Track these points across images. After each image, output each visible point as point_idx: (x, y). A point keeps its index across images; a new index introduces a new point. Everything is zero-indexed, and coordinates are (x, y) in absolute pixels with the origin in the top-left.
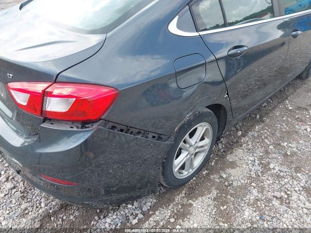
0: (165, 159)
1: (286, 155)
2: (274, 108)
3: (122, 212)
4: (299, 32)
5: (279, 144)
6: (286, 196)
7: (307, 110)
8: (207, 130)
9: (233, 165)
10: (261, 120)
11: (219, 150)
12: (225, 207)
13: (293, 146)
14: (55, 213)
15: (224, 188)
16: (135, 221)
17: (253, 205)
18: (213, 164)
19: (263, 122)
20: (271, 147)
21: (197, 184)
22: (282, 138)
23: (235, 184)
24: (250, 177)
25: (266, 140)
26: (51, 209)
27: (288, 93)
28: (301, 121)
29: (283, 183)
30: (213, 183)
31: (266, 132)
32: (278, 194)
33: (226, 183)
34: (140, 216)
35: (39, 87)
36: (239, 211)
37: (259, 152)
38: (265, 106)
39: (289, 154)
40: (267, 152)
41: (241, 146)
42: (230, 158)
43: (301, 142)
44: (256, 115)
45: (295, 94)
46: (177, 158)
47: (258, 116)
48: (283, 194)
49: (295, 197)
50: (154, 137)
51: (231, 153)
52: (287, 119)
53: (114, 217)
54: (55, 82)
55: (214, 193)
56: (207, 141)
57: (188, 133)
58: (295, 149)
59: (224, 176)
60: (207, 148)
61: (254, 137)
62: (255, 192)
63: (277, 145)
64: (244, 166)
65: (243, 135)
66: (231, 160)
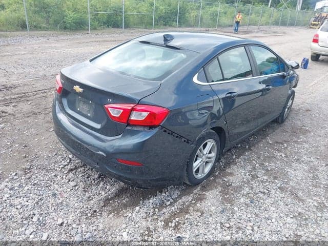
0: (189, 159)
1: (267, 170)
2: (259, 142)
3: (159, 197)
4: (271, 87)
5: (263, 164)
6: (267, 192)
7: (282, 144)
8: (213, 145)
9: (231, 174)
10: (250, 149)
11: (220, 166)
12: (228, 196)
13: (272, 165)
14: (112, 199)
15: (226, 187)
16: (169, 203)
17: (246, 196)
18: (217, 174)
19: (251, 150)
20: (257, 165)
21: (207, 184)
22: (265, 160)
23: (233, 185)
24: (244, 182)
25: (254, 161)
26: (109, 195)
27: (269, 132)
28: (278, 150)
29: (265, 185)
30: (219, 183)
31: (253, 156)
32: (262, 190)
33: (227, 184)
34: (172, 200)
35: (129, 107)
36: (237, 199)
37: (249, 168)
38: (252, 140)
39: (269, 169)
40: (254, 169)
41: (236, 164)
42: (228, 170)
43: (278, 163)
44: (246, 146)
45: (274, 133)
46: (195, 161)
47: (247, 146)
48: (265, 190)
49: (273, 192)
50: (185, 141)
51: (229, 168)
52: (268, 149)
53: (155, 199)
54: (138, 104)
55: (220, 189)
56: (213, 155)
57: (202, 145)
58: (274, 167)
59: (226, 180)
60: (213, 160)
61: (245, 159)
62: (247, 189)
63: (262, 164)
64: (239, 175)
65: (237, 158)
66: (229, 172)
